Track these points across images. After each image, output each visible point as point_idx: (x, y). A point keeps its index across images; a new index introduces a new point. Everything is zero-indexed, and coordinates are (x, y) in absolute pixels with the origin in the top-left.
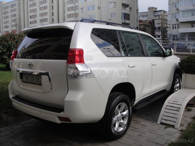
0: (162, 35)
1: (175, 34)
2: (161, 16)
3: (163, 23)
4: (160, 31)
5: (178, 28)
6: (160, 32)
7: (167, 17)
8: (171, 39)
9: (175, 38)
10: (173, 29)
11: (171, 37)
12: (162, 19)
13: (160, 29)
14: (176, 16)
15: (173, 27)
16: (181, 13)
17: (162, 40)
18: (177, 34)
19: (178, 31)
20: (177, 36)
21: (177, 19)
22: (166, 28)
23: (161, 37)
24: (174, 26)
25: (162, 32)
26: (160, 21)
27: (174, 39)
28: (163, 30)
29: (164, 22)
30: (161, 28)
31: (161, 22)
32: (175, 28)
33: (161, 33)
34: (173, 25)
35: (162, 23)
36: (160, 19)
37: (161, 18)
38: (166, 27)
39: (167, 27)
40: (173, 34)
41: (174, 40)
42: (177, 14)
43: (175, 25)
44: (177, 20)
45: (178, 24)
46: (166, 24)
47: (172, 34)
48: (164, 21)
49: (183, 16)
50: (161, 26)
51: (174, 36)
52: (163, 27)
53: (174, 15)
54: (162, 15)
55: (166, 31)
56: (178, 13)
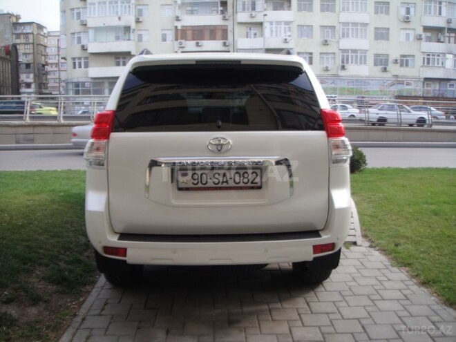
0: (35, 82)
1: (81, 80)
2: (31, 37)
3: (38, 54)
4: (30, 73)
5: (87, 66)
6: (32, 76)
7: (46, 39)
8: (71, 92)
9: (80, 88)
10: (75, 67)
11: (70, 86)
12: (33, 44)
13: (30, 68)
14: (79, 39)
15: (75, 63)
16: (91, 33)
17: (36, 93)
18: (83, 80)
19: (87, 73)
20: (83, 83)
21: (83, 46)
22: (44, 66)
23: (33, 86)
24: (77, 61)
25: (35, 76)
26: (29, 49)
27: (77, 92)
28: (39, 70)
29: (40, 52)
30: (32, 65)
31: (31, 51)
32: (80, 67)
33: (34, 79)
34: (74, 59)
35: (34, 53)
36: (29, 44)
37: (31, 41)
38: (44, 63)
39: (47, 64)
40: (75, 80)
41: (79, 94)
42: (82, 35)
43: (80, 58)
44: (84, 48)
45: (86, 58)
46: (45, 56)
47: (71, 79)
48: (39, 48)
49: (95, 40)
50: (31, 61)
51: (77, 85)
52: (38, 64)
53: (76, 36)
54: (33, 34)
55: (44, 72)
56: (86, 32)
